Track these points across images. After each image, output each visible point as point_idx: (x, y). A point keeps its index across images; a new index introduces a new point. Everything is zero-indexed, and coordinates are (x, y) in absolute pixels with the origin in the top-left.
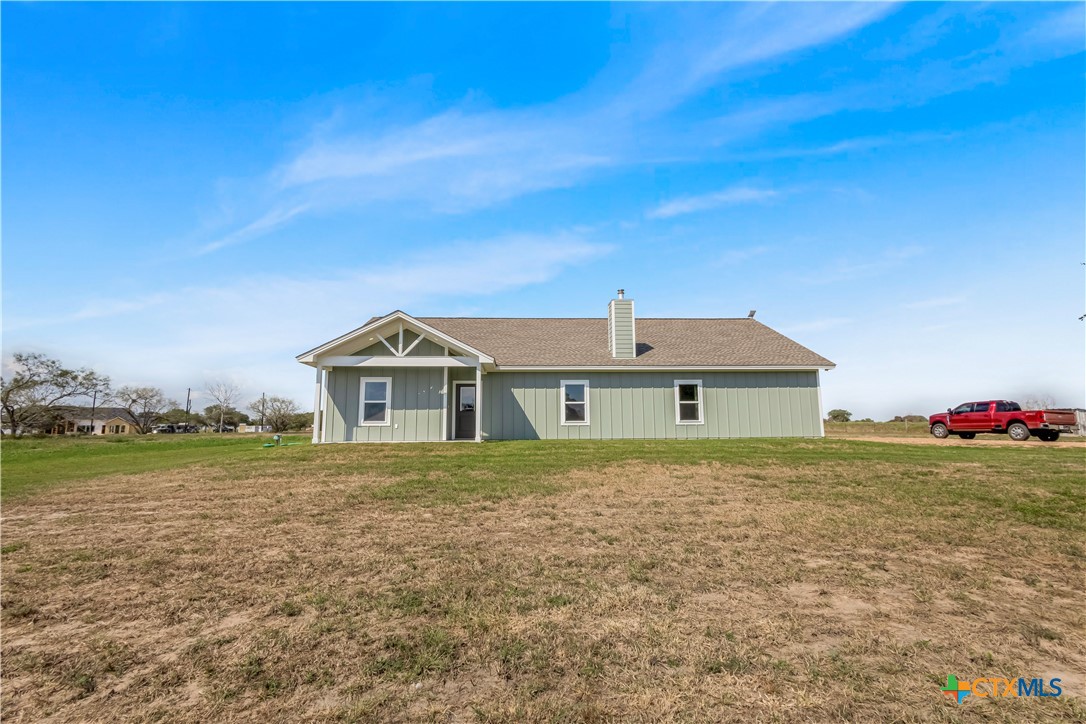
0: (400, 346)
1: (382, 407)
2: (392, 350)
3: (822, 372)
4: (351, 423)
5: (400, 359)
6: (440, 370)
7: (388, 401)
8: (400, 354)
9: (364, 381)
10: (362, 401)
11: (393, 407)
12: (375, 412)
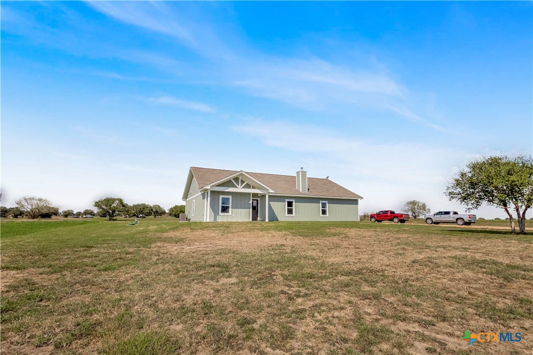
0: (240, 184)
1: (227, 208)
2: (237, 185)
3: (359, 200)
4: (216, 214)
5: (240, 189)
6: (250, 194)
7: (230, 205)
8: (239, 187)
9: (221, 197)
10: (220, 205)
11: (232, 208)
12: (225, 209)
